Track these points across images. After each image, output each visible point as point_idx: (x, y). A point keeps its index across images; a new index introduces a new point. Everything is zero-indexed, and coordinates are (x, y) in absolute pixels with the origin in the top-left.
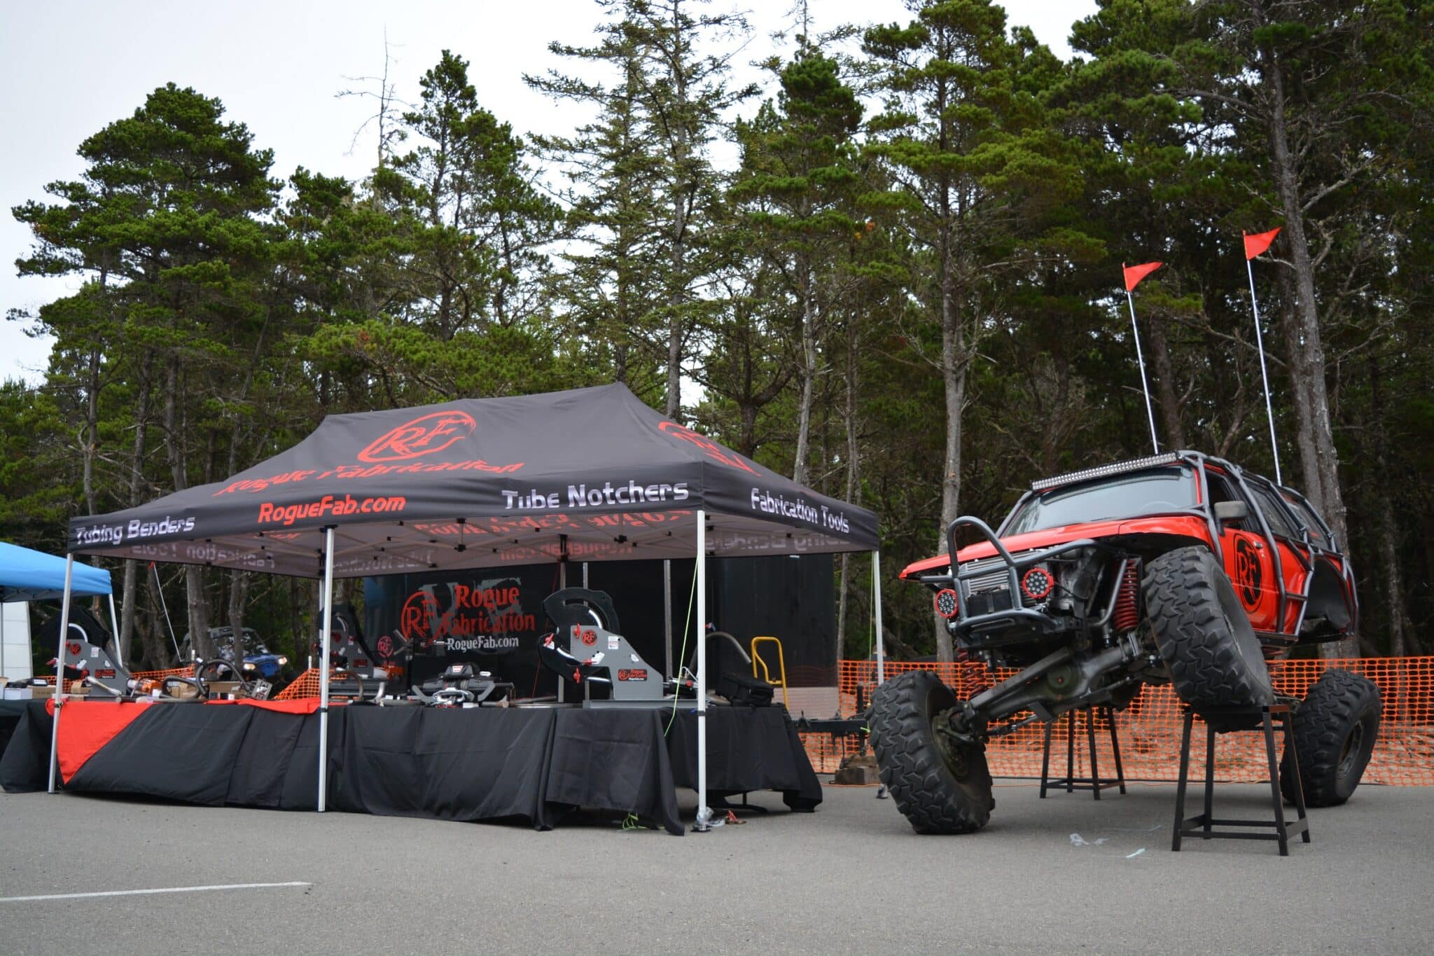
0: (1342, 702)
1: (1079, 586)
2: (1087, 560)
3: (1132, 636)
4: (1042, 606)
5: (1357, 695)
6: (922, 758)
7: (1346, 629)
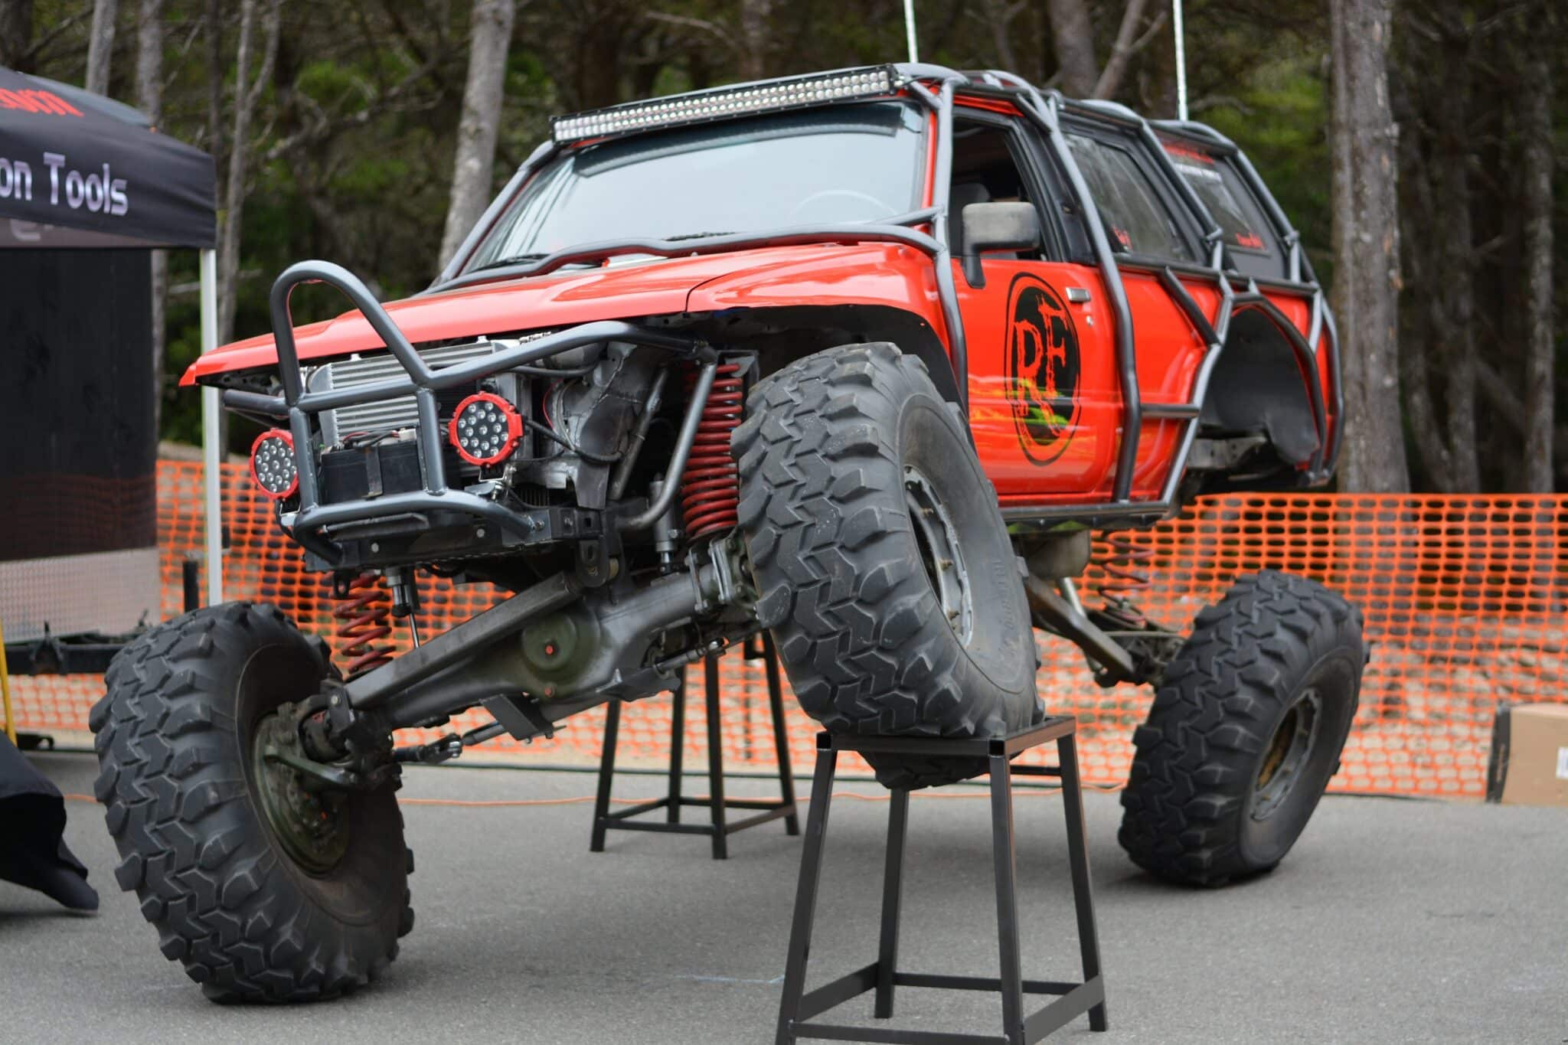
0: (1266, 653)
1: (600, 427)
2: (617, 367)
3: (718, 550)
4: (493, 484)
5: (1302, 635)
6: (216, 834)
7: (1310, 465)
